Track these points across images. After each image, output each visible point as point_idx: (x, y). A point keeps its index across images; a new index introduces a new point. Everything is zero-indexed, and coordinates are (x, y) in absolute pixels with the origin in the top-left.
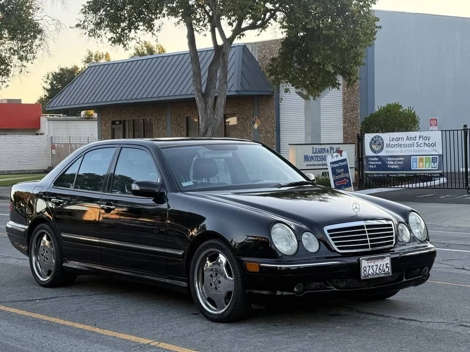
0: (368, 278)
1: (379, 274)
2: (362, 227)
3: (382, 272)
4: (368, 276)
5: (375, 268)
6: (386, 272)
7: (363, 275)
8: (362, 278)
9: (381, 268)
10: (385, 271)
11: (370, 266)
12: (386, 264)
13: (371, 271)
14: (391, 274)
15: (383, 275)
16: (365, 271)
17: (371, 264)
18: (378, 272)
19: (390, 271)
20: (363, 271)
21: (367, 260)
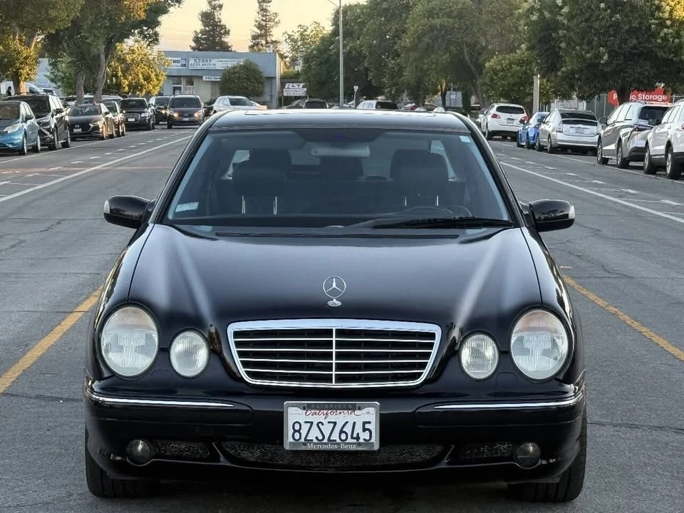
0: (303, 448)
1: (339, 444)
2: (328, 332)
3: (349, 440)
4: (304, 444)
5: (327, 429)
6: (361, 441)
7: (291, 440)
8: (287, 447)
9: (348, 429)
10: (358, 438)
11: (312, 423)
12: (364, 423)
13: (314, 434)
14: (376, 447)
15: (353, 448)
16: (299, 431)
17: (315, 419)
18: (335, 437)
19: (375, 440)
20: (291, 431)
21: (304, 408)
